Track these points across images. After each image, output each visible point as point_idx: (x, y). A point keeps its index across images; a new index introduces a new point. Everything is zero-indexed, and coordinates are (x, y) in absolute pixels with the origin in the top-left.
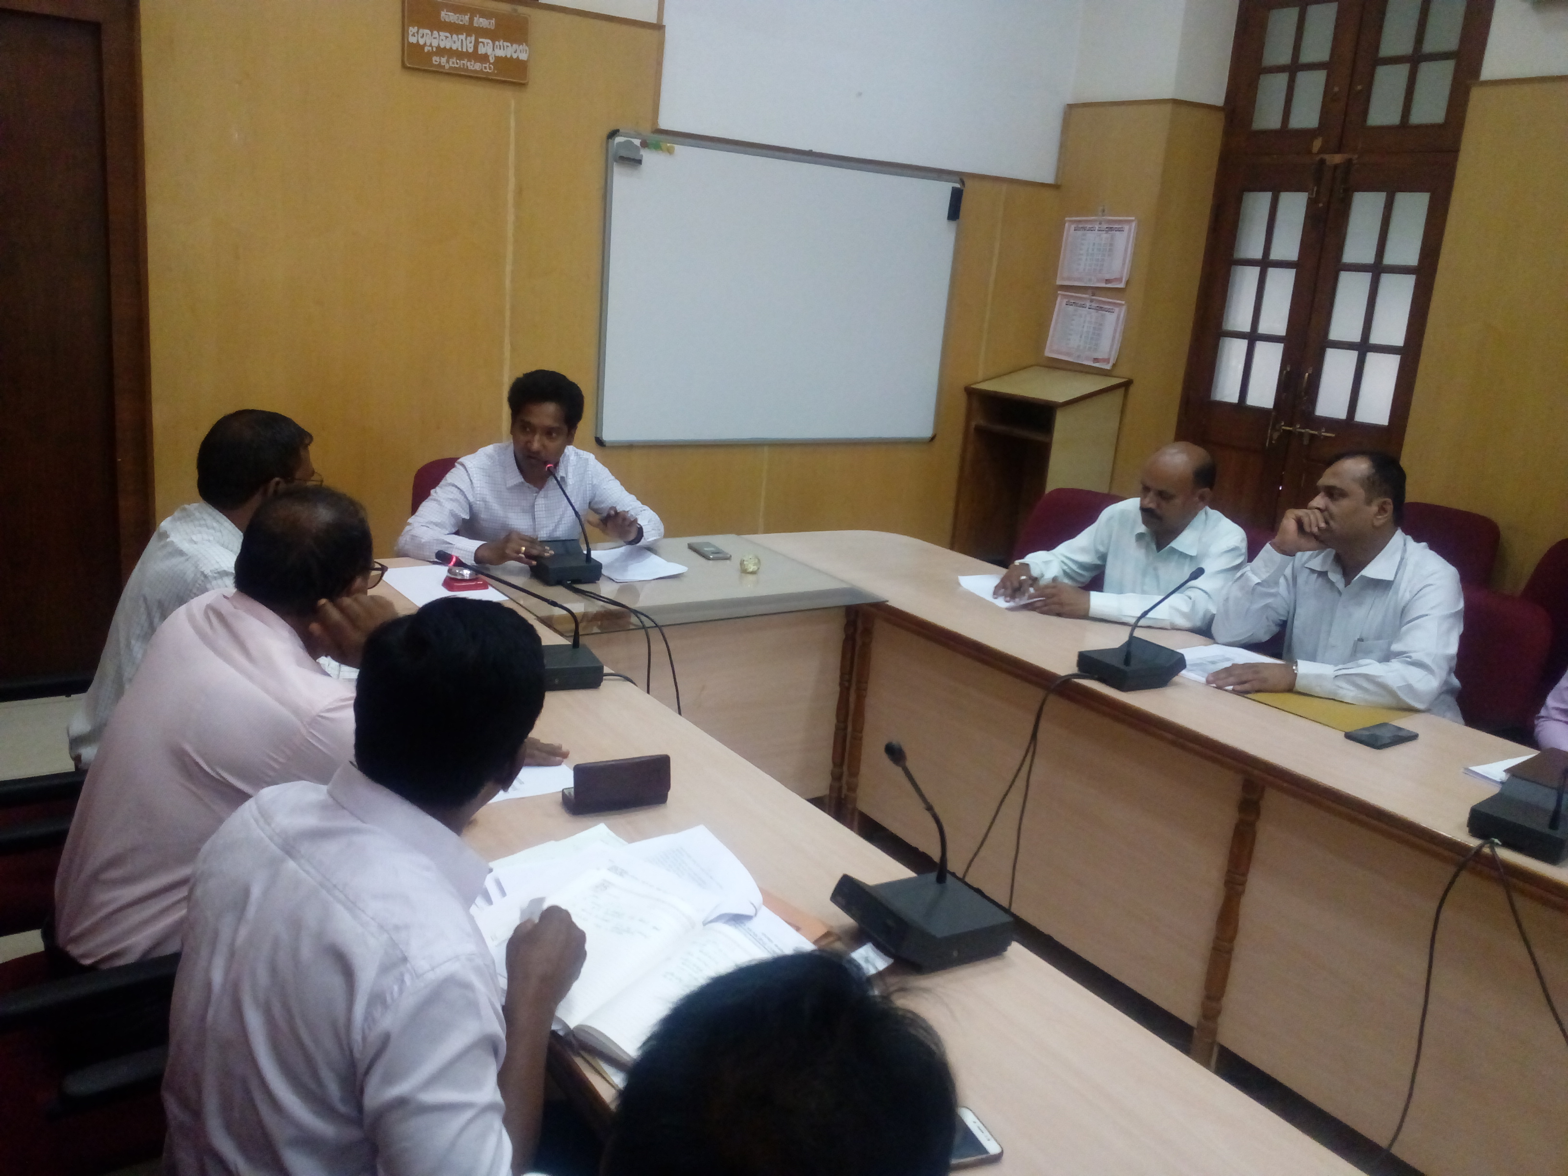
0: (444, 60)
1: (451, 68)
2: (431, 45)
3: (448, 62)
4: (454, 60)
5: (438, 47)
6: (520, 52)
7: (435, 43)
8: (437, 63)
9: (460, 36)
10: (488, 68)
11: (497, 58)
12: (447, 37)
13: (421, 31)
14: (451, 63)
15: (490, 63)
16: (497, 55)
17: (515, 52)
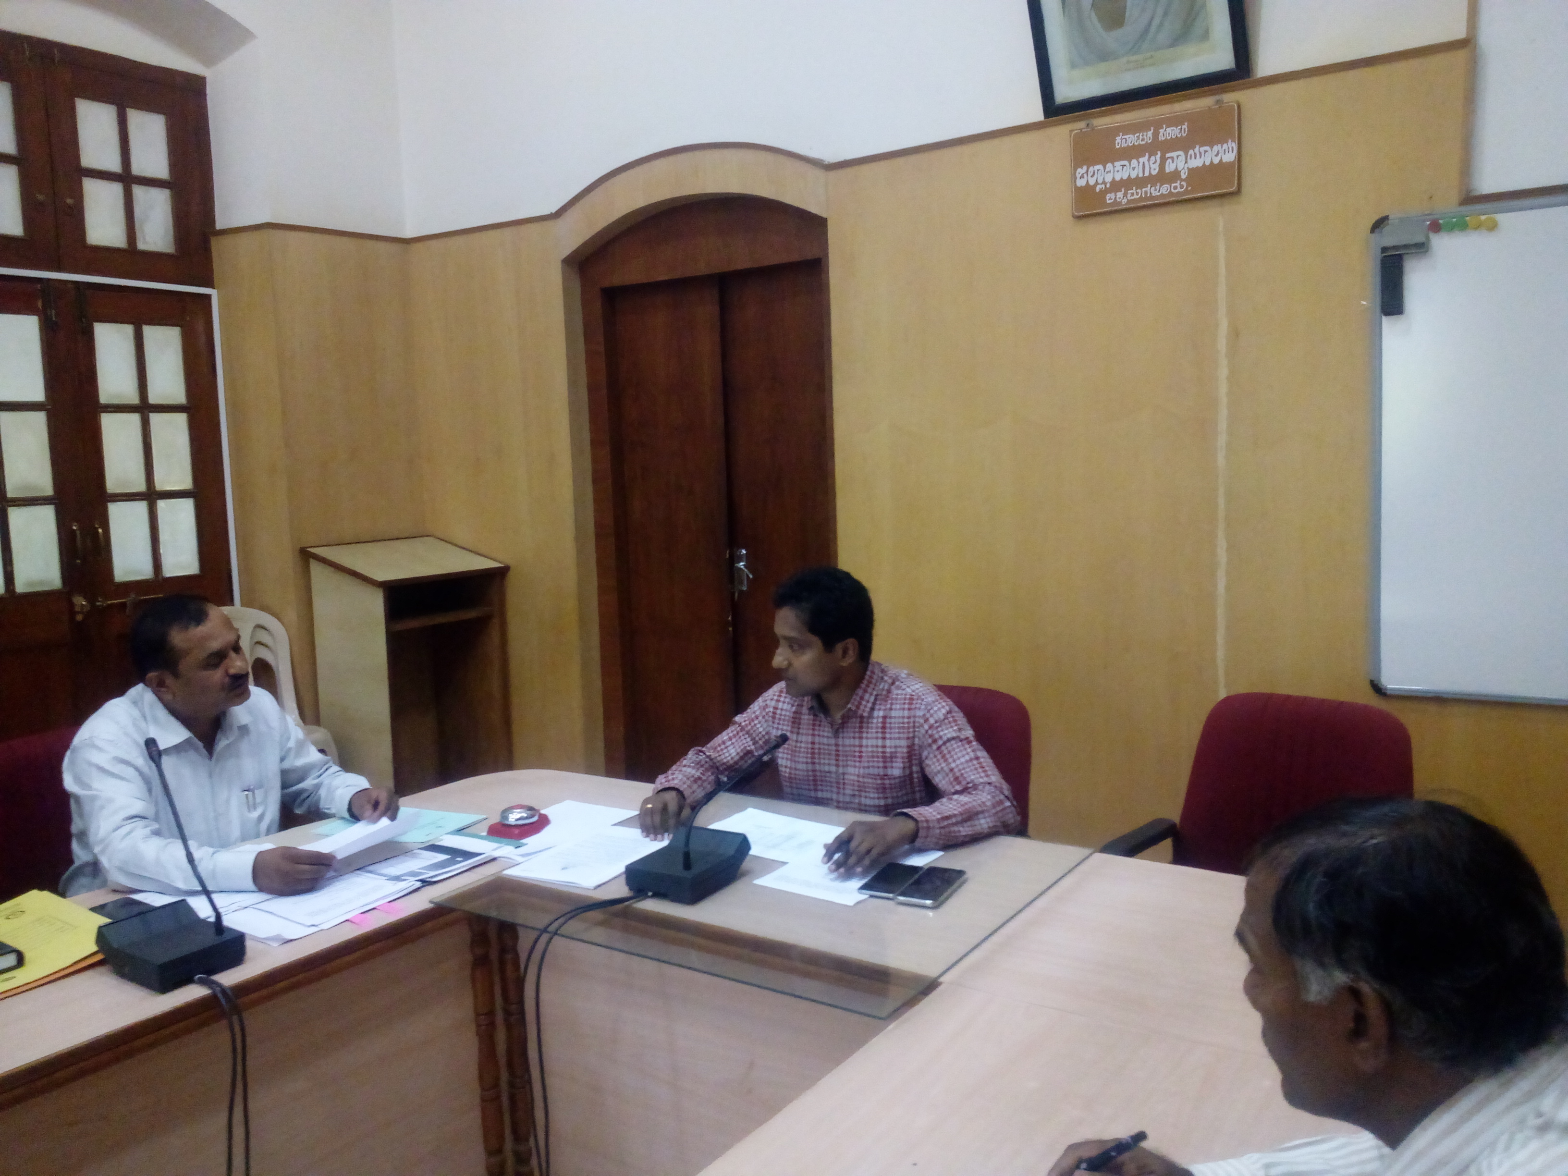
0: (1120, 195)
1: (1129, 202)
2: (1104, 183)
3: (1125, 195)
4: (1134, 191)
5: (1113, 182)
6: (1226, 153)
7: (1109, 178)
8: (1111, 201)
9: (1141, 160)
10: (1177, 188)
11: (1191, 171)
12: (1124, 166)
13: (1091, 169)
14: (1129, 195)
15: (1182, 180)
16: (1190, 167)
17: (1217, 155)
